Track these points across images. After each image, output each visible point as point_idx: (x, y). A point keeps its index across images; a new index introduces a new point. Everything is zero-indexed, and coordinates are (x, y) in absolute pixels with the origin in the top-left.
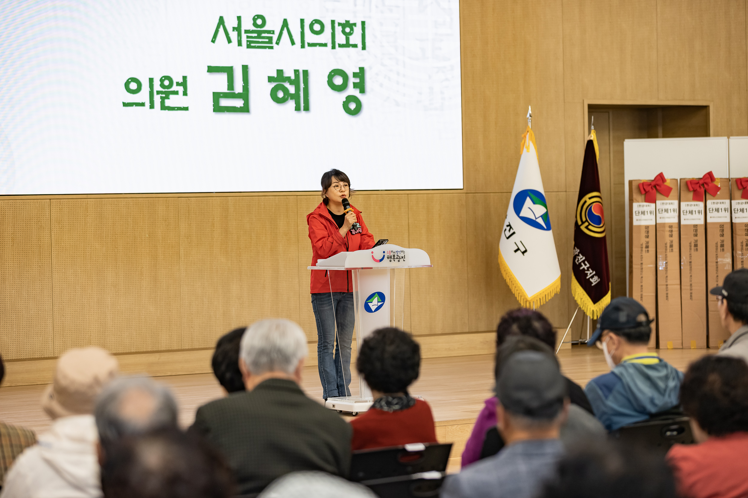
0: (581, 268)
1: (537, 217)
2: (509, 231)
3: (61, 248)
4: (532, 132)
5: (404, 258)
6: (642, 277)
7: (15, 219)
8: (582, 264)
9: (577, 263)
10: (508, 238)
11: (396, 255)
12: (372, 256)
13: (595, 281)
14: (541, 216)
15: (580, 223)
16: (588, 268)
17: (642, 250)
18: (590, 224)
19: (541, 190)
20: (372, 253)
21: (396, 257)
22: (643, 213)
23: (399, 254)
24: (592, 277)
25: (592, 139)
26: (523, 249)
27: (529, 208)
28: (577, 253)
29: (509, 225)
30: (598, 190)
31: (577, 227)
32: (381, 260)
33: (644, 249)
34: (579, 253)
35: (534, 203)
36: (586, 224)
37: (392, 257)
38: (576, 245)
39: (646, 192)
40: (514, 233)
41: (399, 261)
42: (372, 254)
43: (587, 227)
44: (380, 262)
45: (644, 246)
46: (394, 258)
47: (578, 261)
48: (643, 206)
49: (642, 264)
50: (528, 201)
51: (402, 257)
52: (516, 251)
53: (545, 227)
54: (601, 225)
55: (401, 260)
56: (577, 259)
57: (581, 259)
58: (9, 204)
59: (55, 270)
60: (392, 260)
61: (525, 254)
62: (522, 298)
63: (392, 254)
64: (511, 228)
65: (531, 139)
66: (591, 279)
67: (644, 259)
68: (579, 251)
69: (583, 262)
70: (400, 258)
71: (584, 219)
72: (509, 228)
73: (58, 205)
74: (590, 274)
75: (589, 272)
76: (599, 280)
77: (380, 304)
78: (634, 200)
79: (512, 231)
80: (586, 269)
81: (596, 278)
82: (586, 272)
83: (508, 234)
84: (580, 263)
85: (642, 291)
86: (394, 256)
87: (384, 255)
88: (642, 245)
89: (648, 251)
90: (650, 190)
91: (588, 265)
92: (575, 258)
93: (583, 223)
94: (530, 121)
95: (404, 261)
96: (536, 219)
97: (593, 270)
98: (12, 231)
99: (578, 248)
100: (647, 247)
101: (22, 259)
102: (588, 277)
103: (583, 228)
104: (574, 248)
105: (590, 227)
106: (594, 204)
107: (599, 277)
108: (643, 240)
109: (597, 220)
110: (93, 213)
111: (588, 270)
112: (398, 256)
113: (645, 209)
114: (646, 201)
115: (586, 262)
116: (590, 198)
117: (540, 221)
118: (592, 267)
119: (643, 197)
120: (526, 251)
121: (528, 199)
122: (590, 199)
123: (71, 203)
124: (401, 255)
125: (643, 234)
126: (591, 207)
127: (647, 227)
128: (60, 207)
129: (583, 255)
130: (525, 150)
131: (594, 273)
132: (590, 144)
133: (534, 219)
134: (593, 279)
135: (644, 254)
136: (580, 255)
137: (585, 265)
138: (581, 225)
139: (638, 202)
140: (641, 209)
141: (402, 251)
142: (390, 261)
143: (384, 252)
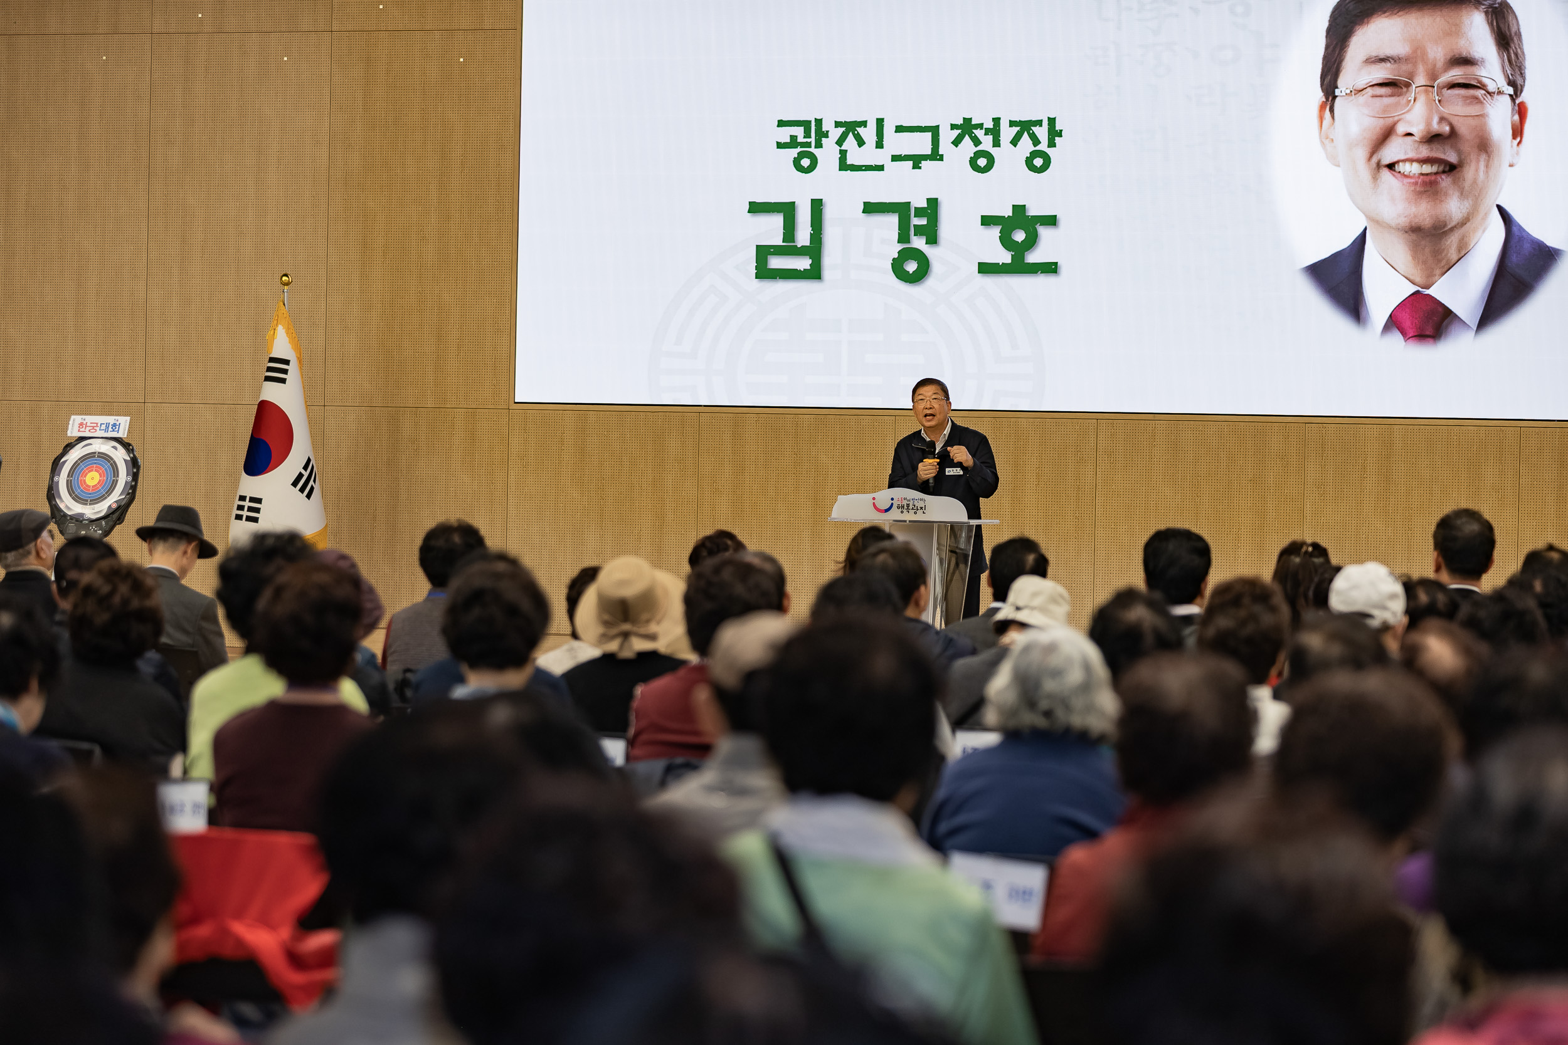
3: (1111, 493)
5: (924, 509)
7: (1044, 446)
11: (911, 503)
12: (874, 503)
20: (874, 499)
21: (911, 507)
23: (916, 503)
32: (887, 510)
37: (906, 507)
41: (915, 513)
42: (874, 501)
44: (885, 512)
46: (908, 509)
51: (921, 508)
55: (920, 512)
58: (1036, 424)
59: (1100, 524)
60: (905, 511)
63: (905, 503)
70: (917, 509)
73: (1110, 428)
86: (908, 505)
87: (892, 504)
95: (924, 513)
98: (1038, 463)
101: (1050, 506)
110: (1164, 443)
112: (915, 505)
123: (1129, 425)
124: (921, 504)
128: (1113, 431)
141: (921, 500)
142: (902, 512)
143: (892, 499)
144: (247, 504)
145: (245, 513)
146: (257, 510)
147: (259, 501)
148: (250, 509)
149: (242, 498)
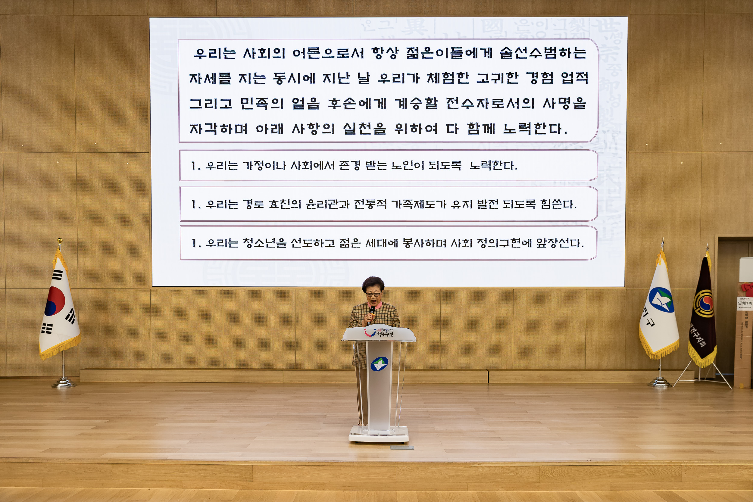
0: (694, 336)
1: (663, 304)
2: (645, 312)
4: (663, 253)
5: (392, 334)
6: (742, 343)
8: (695, 333)
9: (692, 333)
10: (644, 316)
11: (385, 331)
12: (365, 332)
13: (703, 344)
14: (666, 304)
15: (695, 308)
16: (699, 336)
17: (742, 327)
18: (701, 309)
19: (668, 288)
20: (365, 329)
21: (385, 333)
22: (744, 303)
23: (388, 331)
24: (701, 342)
25: (706, 256)
26: (652, 323)
27: (658, 299)
28: (692, 327)
29: (645, 309)
30: (710, 288)
31: (694, 311)
32: (372, 335)
33: (744, 326)
34: (693, 327)
35: (661, 296)
36: (699, 309)
37: (382, 333)
38: (692, 322)
39: (747, 290)
40: (647, 313)
41: (387, 336)
42: (365, 331)
43: (699, 311)
44: (371, 336)
45: (744, 324)
46: (383, 334)
47: (692, 331)
48: (744, 299)
49: (742, 335)
50: (658, 295)
51: (391, 334)
52: (647, 324)
53: (669, 311)
54: (709, 310)
55: (390, 336)
56: (691, 331)
57: (694, 330)
60: (382, 335)
61: (653, 326)
62: (649, 352)
63: (382, 331)
64: (646, 310)
65: (662, 257)
66: (700, 343)
67: (743, 332)
68: (693, 325)
69: (696, 332)
70: (389, 335)
71: (698, 306)
72: (645, 310)
74: (700, 340)
75: (699, 339)
76: (706, 344)
77: (383, 365)
78: (738, 295)
79: (646, 312)
80: (697, 337)
81: (704, 343)
82: (697, 339)
83: (644, 314)
84: (694, 333)
85: (741, 352)
86: (383, 332)
87: (375, 332)
88: (742, 323)
89: (747, 327)
90: (750, 289)
91: (699, 335)
92: (690, 330)
93: (697, 308)
94: (663, 246)
95: (392, 336)
96: (662, 305)
97: (702, 338)
99: (693, 324)
100: (746, 324)
102: (698, 342)
103: (696, 311)
104: (691, 324)
105: (701, 311)
106: (705, 297)
107: (706, 342)
108: (744, 320)
109: (707, 307)
111: (698, 337)
112: (387, 332)
113: (746, 301)
114: (747, 296)
115: (697, 333)
116: (702, 293)
117: (665, 307)
118: (701, 336)
119: (745, 293)
120: (654, 324)
121: (658, 293)
122: (704, 293)
124: (390, 332)
125: (744, 316)
126: (703, 299)
127: (747, 312)
129: (696, 328)
130: (658, 263)
131: (703, 339)
132: (705, 260)
133: (661, 305)
134: (702, 343)
135: (744, 329)
136: (694, 328)
137: (697, 334)
138: (696, 310)
139: (741, 296)
140: (743, 301)
141: (390, 329)
142: (380, 336)
143: (375, 330)
144: (46, 327)
145: (46, 330)
146: (51, 329)
147: (51, 325)
148: (48, 329)
149: (44, 324)
